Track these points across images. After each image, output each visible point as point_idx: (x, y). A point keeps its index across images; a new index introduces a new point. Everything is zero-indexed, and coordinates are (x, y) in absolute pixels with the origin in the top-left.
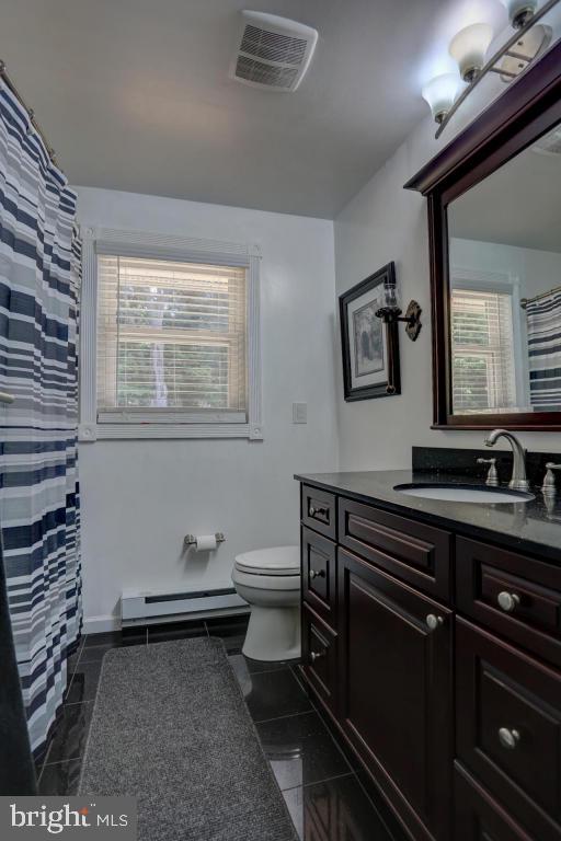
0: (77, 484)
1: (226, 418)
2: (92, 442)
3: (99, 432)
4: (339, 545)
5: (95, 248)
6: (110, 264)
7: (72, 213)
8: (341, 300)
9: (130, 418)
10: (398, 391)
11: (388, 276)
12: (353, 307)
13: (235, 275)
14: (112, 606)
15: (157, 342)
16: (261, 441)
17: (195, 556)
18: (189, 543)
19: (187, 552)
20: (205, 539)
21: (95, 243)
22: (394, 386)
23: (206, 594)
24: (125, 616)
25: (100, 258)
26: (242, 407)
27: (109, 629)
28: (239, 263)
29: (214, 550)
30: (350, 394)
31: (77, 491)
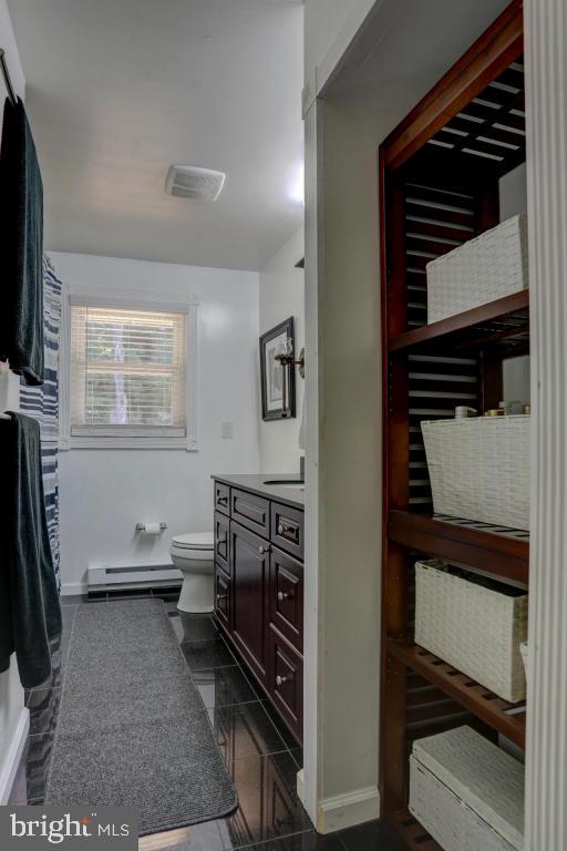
0: (57, 488)
1: (169, 433)
2: (66, 451)
3: (72, 443)
4: (232, 519)
5: (69, 301)
6: (81, 312)
7: (59, 294)
8: (261, 339)
9: (96, 432)
10: (294, 415)
11: (289, 327)
12: (269, 346)
13: (178, 319)
14: (81, 576)
15: (116, 373)
16: (196, 451)
17: (145, 539)
18: (139, 529)
19: (139, 537)
20: (151, 526)
21: (70, 297)
22: (291, 411)
23: (152, 569)
24: (91, 582)
25: (74, 308)
26: (183, 426)
27: (80, 592)
28: (182, 310)
29: (159, 535)
30: (266, 415)
31: (57, 493)
